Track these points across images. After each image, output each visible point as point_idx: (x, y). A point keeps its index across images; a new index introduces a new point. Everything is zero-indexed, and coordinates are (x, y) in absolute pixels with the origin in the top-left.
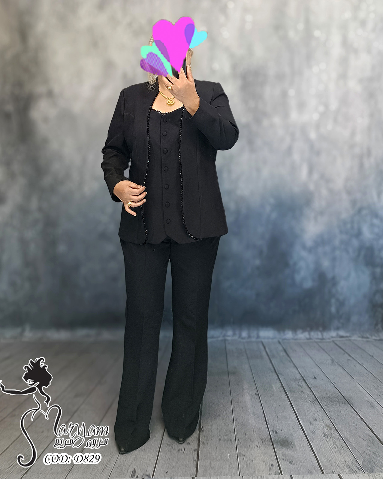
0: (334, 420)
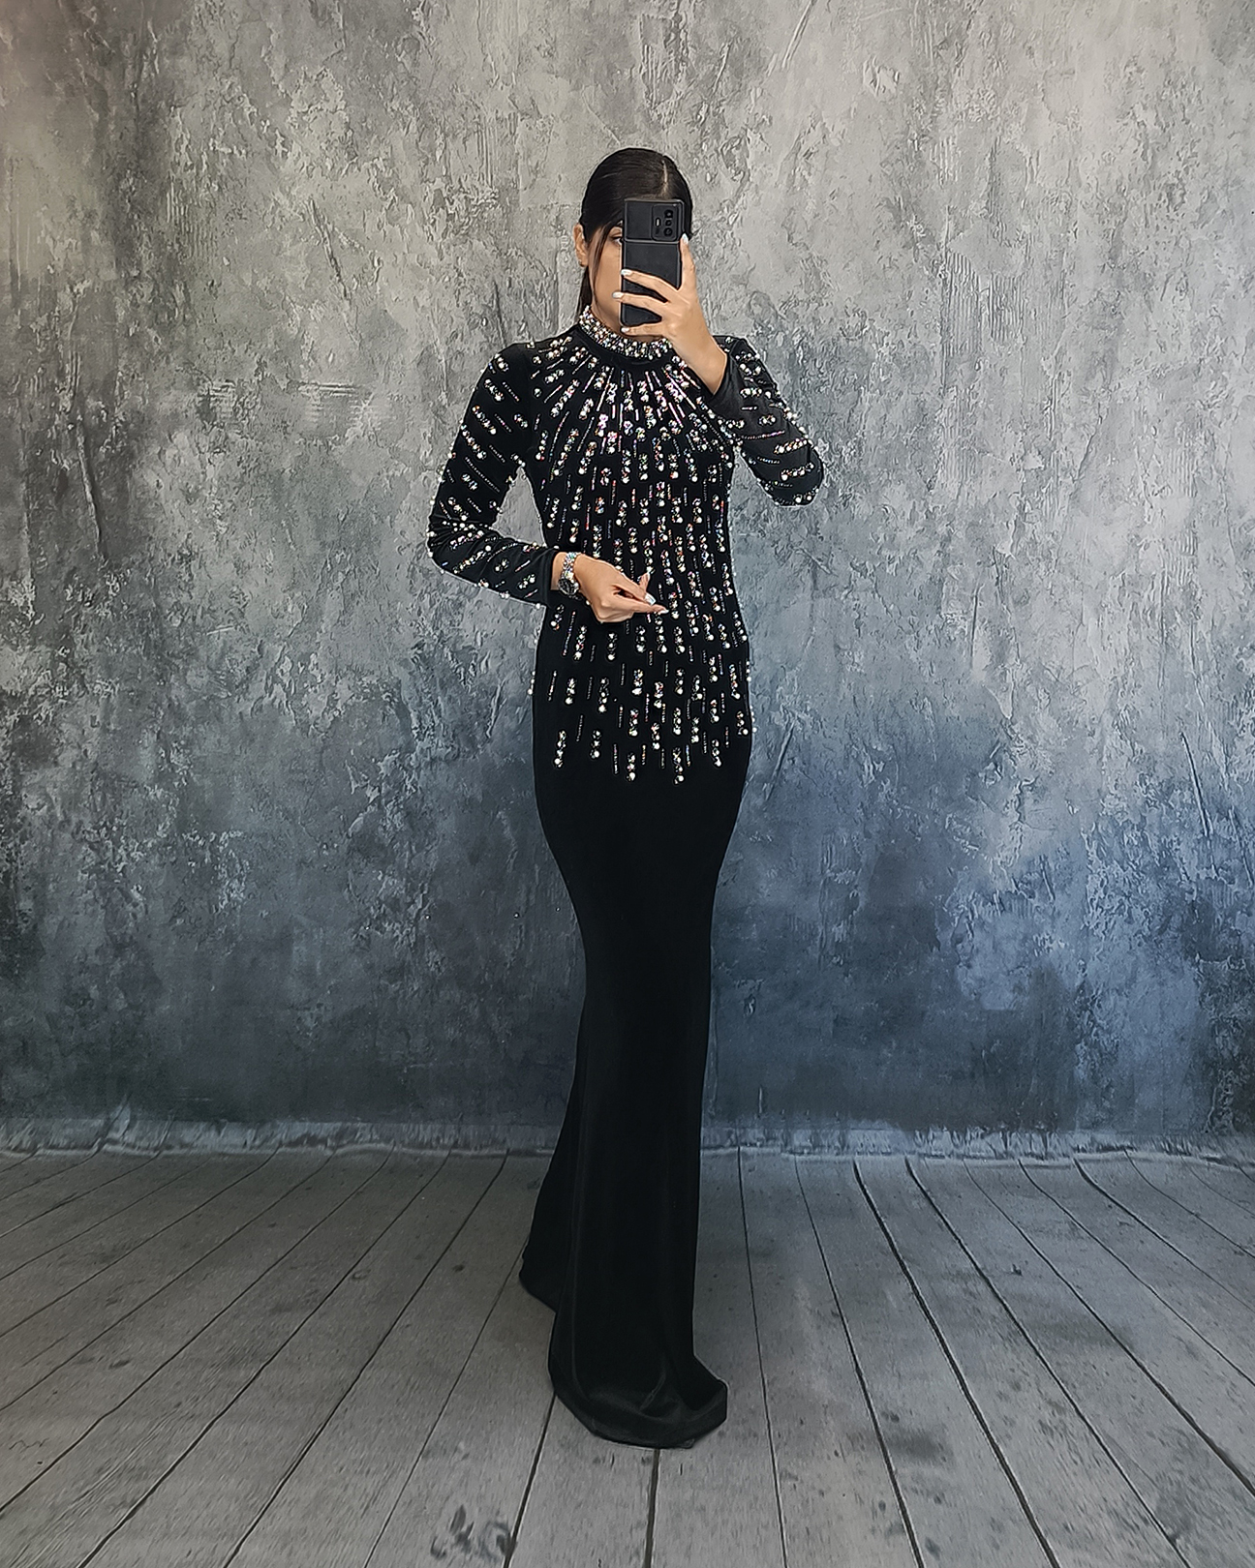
0: (1074, 1387)
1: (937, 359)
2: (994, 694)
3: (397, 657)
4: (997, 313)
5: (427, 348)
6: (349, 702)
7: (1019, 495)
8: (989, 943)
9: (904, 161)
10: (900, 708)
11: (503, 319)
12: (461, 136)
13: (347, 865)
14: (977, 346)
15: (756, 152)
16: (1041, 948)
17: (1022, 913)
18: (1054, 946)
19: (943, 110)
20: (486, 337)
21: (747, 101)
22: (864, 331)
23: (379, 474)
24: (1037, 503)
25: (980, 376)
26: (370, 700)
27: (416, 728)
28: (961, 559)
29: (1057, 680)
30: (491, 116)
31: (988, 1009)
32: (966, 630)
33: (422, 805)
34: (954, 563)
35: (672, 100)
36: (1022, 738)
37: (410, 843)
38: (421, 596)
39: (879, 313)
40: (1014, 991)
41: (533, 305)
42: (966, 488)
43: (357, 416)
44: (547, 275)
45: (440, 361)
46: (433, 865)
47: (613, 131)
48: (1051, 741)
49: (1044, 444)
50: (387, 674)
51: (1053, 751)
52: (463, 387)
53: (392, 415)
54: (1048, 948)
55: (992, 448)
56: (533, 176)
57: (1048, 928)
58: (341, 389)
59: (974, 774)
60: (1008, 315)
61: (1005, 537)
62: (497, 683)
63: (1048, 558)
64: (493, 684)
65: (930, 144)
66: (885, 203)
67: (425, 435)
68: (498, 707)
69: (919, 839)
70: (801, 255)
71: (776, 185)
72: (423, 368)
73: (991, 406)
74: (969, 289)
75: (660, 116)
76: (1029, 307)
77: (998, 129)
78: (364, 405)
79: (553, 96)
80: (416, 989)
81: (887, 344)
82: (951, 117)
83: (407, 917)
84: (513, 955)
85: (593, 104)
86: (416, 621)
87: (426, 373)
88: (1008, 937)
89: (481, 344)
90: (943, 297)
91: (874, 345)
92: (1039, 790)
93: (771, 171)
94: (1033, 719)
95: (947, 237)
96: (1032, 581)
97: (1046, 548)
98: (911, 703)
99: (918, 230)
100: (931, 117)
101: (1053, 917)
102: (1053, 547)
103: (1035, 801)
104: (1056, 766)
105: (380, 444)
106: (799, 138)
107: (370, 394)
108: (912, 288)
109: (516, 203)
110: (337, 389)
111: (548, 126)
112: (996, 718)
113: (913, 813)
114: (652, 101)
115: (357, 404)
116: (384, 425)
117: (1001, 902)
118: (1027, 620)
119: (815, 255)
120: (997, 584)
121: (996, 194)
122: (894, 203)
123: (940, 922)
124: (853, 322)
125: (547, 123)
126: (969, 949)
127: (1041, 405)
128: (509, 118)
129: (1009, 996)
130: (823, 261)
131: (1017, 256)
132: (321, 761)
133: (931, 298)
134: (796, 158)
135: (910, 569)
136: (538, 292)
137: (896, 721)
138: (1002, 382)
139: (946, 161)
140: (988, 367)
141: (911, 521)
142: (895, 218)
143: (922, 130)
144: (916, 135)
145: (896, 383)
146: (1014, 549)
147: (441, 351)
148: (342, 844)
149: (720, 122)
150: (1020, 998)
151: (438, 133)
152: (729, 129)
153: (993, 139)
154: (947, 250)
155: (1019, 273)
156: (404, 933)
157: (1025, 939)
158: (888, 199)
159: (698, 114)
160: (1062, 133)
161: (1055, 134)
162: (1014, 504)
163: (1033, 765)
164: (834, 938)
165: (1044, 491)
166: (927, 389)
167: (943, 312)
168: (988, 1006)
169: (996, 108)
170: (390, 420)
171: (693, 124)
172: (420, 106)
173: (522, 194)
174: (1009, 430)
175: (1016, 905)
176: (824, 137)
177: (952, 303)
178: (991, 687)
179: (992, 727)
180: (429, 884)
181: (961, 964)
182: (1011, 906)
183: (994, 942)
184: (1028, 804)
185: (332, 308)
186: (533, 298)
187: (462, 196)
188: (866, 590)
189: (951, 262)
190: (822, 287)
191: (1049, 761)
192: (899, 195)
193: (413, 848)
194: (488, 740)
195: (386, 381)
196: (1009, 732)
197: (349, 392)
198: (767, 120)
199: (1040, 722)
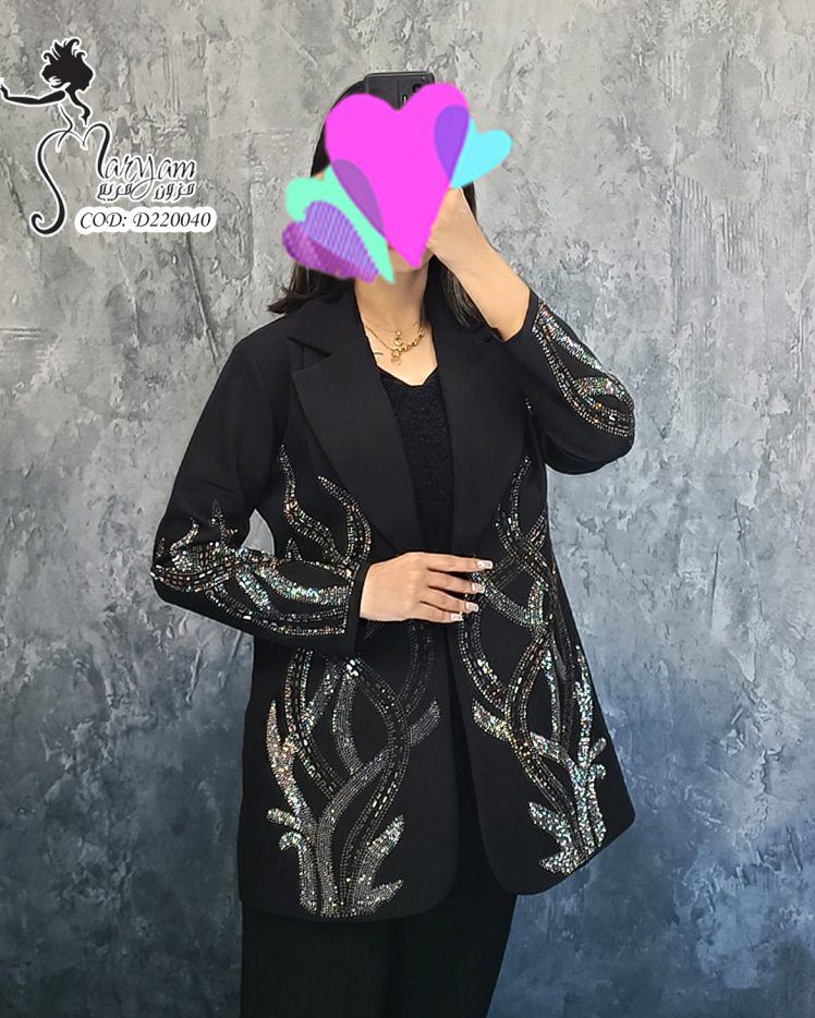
1: (668, 293)
2: (734, 655)
3: (88, 621)
4: (734, 242)
5: (115, 288)
6: (38, 668)
7: (764, 443)
8: (731, 918)
9: (628, 77)
10: (634, 671)
11: (195, 257)
12: (145, 60)
13: (45, 830)
14: (712, 279)
15: (465, 71)
16: (787, 921)
17: (767, 886)
18: (802, 918)
19: (670, 21)
20: (177, 275)
21: (454, 16)
22: (587, 263)
23: (67, 422)
24: (782, 451)
25: (717, 312)
26: (60, 666)
27: (110, 696)
28: (700, 513)
29: (804, 639)
30: (177, 39)
31: (730, 987)
32: (706, 589)
33: (119, 775)
34: (692, 517)
35: (374, 16)
36: (766, 703)
37: (110, 813)
38: (114, 555)
39: (603, 244)
40: (758, 968)
41: (226, 241)
42: (704, 436)
43: (43, 361)
44: (241, 209)
45: (130, 301)
46: (134, 835)
47: (310, 52)
48: (797, 705)
49: (790, 386)
50: (77, 638)
51: (799, 717)
52: (154, 328)
53: (80, 359)
54: (796, 921)
55: (734, 392)
56: (223, 103)
57: (795, 901)
58: (26, 333)
59: (715, 742)
60: (745, 245)
61: (747, 488)
62: (196, 645)
63: (794, 508)
64: (192, 647)
65: (656, 59)
66: (607, 124)
67: (115, 379)
68: (197, 671)
69: (655, 812)
70: (515, 182)
71: (488, 107)
72: (111, 309)
73: (731, 346)
74: (701, 216)
75: (360, 35)
76: (770, 235)
77: (730, 41)
78: (51, 349)
79: (243, 15)
80: (124, 952)
81: (612, 278)
82: (679, 28)
83: (111, 883)
84: (223, 923)
85: (286, 24)
86: (107, 581)
87: (115, 314)
88: (752, 911)
89: (172, 282)
90: (672, 225)
91: (598, 279)
92: (786, 759)
93: (482, 92)
94: (777, 681)
95: (676, 160)
96: (775, 534)
97: (791, 498)
98: (646, 666)
99: (643, 153)
100: (657, 29)
101: (800, 890)
102: (800, 497)
103: (782, 771)
104: (805, 734)
105: (69, 390)
106: (512, 55)
107: (56, 337)
108: (639, 216)
109: (205, 132)
110: (21, 333)
111: (239, 49)
112: (737, 682)
113: (648, 783)
114: (351, 18)
115: (43, 349)
116: (71, 370)
117: (745, 875)
118: (771, 575)
119: (531, 181)
120: (739, 538)
121: (729, 113)
122: (616, 123)
123: (680, 896)
124: (575, 253)
125: (237, 45)
126: (710, 923)
127: (787, 344)
128: (197, 40)
129: (752, 973)
130: (540, 187)
131: (753, 180)
132: (13, 727)
133: (659, 226)
134: (509, 77)
135: (643, 525)
136: (231, 226)
137: (629, 686)
138: (743, 319)
139: (673, 77)
140: (725, 302)
141: (645, 471)
142: (618, 139)
143: (647, 44)
144: (640, 49)
145: (623, 320)
146: (758, 501)
147: (131, 290)
148: (39, 810)
149: (426, 40)
150: (764, 975)
151: (121, 57)
152: (435, 47)
153: (725, 52)
154: (676, 174)
155: (756, 198)
156: (109, 898)
157: (771, 911)
158: (610, 119)
159: (402, 31)
160: (800, 45)
161: (792, 46)
162: (758, 452)
163: (779, 732)
164: (563, 911)
165: (790, 437)
166: (658, 326)
167: (673, 242)
168: (730, 983)
169: (728, 18)
170: (78, 364)
171: (396, 41)
172: (100, 29)
173: (212, 123)
174: (751, 372)
175: (761, 877)
176: (540, 53)
177: (683, 231)
178: (731, 648)
179: (733, 690)
180: (132, 854)
181: (701, 941)
182: (755, 878)
183: (737, 917)
184: (775, 775)
185: (14, 246)
186: (225, 233)
187: (148, 124)
188: (595, 547)
189: (681, 188)
190: (540, 216)
191: (796, 727)
192: (622, 115)
193: (113, 817)
194: (187, 706)
195: (73, 323)
196: (752, 697)
197: (34, 336)
198: (476, 36)
199: (786, 685)
